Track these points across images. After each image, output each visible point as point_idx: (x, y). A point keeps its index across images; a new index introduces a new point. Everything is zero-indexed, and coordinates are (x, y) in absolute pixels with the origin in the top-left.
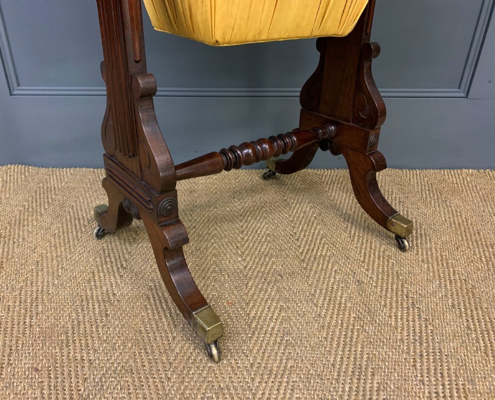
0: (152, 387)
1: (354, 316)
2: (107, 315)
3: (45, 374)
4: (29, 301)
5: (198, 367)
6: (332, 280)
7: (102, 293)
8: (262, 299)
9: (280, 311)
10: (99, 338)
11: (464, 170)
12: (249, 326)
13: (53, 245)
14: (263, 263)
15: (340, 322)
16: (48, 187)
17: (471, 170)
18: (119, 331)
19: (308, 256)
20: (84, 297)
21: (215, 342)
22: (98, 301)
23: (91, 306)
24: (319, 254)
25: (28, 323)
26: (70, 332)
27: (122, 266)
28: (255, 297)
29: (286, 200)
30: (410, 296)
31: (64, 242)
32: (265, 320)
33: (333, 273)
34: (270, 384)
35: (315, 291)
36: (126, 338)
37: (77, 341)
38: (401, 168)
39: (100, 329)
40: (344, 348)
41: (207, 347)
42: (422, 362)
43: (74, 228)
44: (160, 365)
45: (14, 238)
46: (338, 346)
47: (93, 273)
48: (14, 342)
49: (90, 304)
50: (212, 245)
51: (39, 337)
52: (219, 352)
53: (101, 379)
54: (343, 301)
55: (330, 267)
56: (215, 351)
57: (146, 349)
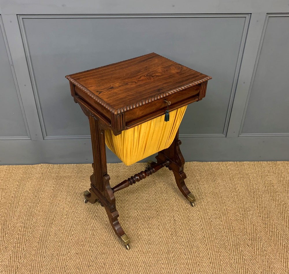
0: (111, 258)
1: (171, 233)
2: (94, 235)
3: (80, 255)
4: (68, 230)
5: (123, 252)
6: (166, 219)
7: (91, 227)
8: (143, 228)
9: (148, 232)
10: (93, 243)
11: (228, 162)
12: (138, 238)
13: (70, 206)
14: (144, 213)
15: (166, 236)
16: (60, 176)
17: (231, 162)
18: (99, 241)
19: (159, 209)
20: (85, 228)
21: (128, 245)
22: (90, 230)
23: (88, 232)
24: (163, 208)
25: (70, 239)
26: (84, 241)
27: (96, 215)
28: (141, 227)
29: (154, 181)
30: (190, 225)
31: (73, 205)
32: (143, 236)
33: (167, 216)
34: (143, 256)
35: (160, 224)
36: (101, 243)
37: (87, 244)
38: (202, 161)
39: (93, 240)
40: (166, 245)
41: (126, 246)
42: (187, 248)
43: (76, 198)
44: (112, 251)
45: (55, 203)
46: (164, 244)
47: (87, 219)
48: (68, 245)
49: (88, 231)
50: (126, 205)
51: (75, 243)
52: (129, 247)
53: (96, 256)
54: (168, 228)
55: (166, 214)
56: (128, 247)
57: (107, 246)
